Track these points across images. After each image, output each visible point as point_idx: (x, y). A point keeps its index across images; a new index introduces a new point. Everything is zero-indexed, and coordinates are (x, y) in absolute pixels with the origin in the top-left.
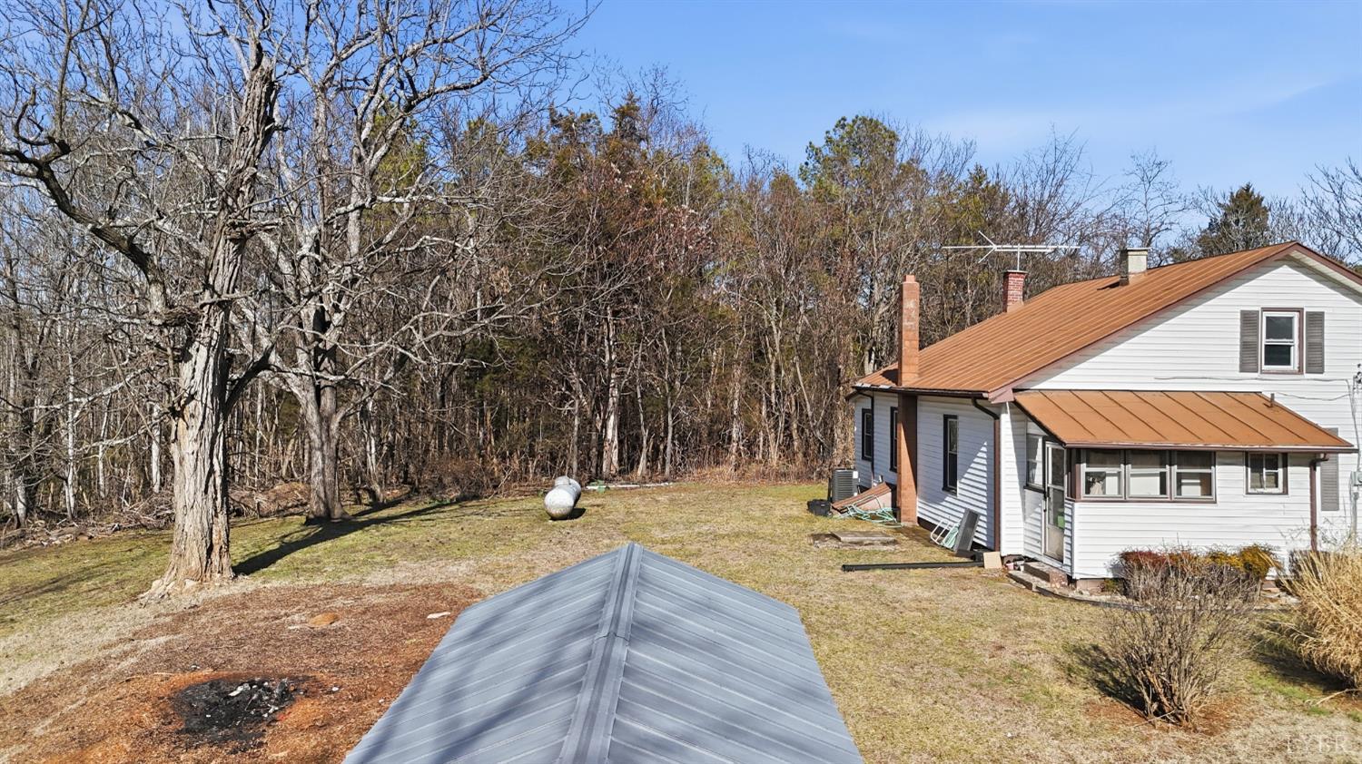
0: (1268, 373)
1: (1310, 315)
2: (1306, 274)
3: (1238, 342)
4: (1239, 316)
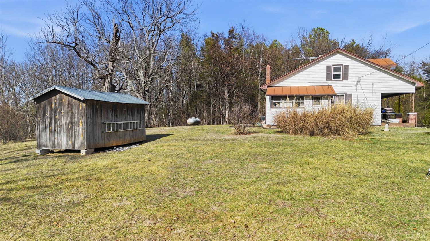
0: (334, 81)
1: (345, 66)
2: (344, 56)
3: (326, 73)
4: (326, 67)
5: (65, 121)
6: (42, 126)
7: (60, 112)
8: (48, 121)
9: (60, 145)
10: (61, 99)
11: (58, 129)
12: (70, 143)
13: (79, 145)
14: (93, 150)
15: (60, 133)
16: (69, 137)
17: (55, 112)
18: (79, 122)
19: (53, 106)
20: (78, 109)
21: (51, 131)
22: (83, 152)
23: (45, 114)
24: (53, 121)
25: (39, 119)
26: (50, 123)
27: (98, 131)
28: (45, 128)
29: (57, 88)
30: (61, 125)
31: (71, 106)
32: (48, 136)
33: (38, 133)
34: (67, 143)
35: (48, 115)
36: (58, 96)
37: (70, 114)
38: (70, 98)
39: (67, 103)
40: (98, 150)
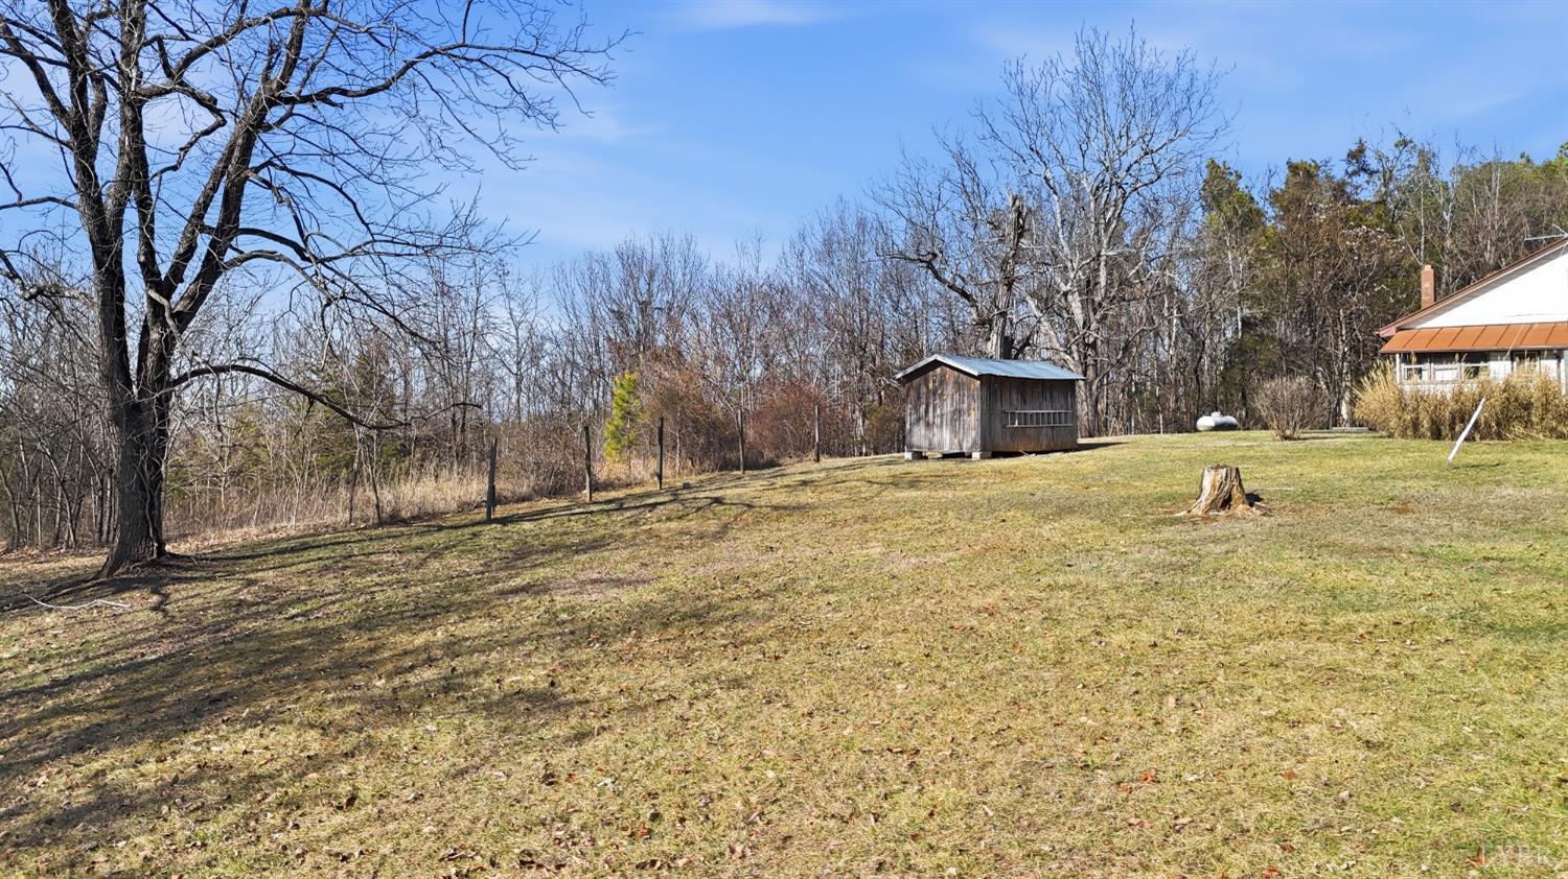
5: (948, 408)
6: (914, 417)
7: (942, 395)
8: (923, 408)
9: (940, 445)
10: (943, 375)
11: (938, 421)
12: (956, 441)
13: (970, 445)
14: (990, 454)
15: (941, 427)
16: (955, 433)
17: (934, 394)
18: (969, 409)
19: (931, 385)
20: (969, 389)
21: (928, 425)
22: (976, 455)
23: (919, 398)
24: (931, 409)
25: (910, 406)
26: (927, 412)
27: (998, 425)
28: (919, 420)
29: (940, 358)
30: (942, 415)
31: (958, 385)
32: (923, 432)
33: (908, 426)
34: (952, 443)
35: (923, 400)
36: (938, 370)
37: (956, 397)
38: (956, 373)
39: (951, 381)
40: (996, 455)
